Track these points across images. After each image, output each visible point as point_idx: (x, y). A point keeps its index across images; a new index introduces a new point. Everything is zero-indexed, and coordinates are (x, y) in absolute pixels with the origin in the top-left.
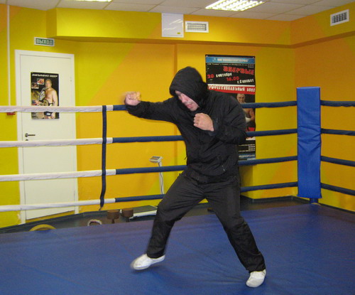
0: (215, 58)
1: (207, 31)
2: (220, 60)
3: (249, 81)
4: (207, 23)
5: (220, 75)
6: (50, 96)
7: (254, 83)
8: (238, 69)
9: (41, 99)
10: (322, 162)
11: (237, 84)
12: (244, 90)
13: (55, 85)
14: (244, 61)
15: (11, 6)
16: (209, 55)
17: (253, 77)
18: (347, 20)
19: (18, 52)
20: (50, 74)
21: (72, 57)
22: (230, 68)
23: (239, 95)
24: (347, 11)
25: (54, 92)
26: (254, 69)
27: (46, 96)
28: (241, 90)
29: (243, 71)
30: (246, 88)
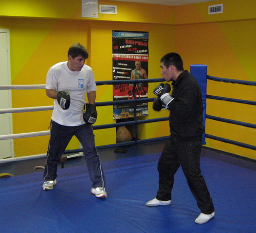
0: (119, 33)
1: (116, 13)
2: (123, 35)
3: (144, 51)
4: (116, 7)
5: (123, 47)
7: (147, 53)
8: (136, 42)
10: (206, 119)
11: (135, 53)
12: (140, 58)
14: (141, 35)
16: (115, 31)
17: (147, 48)
18: (222, 12)
21: (8, 31)
22: (131, 41)
23: (136, 62)
24: (221, 5)
26: (148, 42)
28: (138, 58)
29: (140, 43)
30: (142, 57)
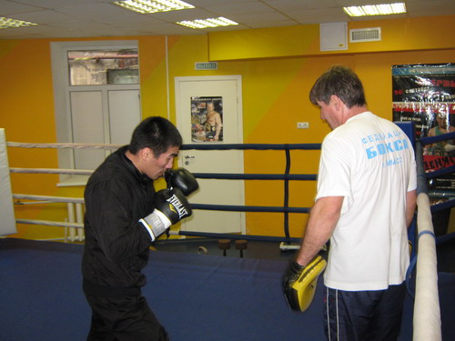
2: (413, 71)
4: (379, 29)
6: (212, 119)
9: (202, 122)
13: (218, 108)
14: (450, 69)
15: (168, 37)
19: (177, 79)
20: (212, 98)
21: (239, 78)
25: (217, 115)
27: (208, 118)
30: (450, 106)
